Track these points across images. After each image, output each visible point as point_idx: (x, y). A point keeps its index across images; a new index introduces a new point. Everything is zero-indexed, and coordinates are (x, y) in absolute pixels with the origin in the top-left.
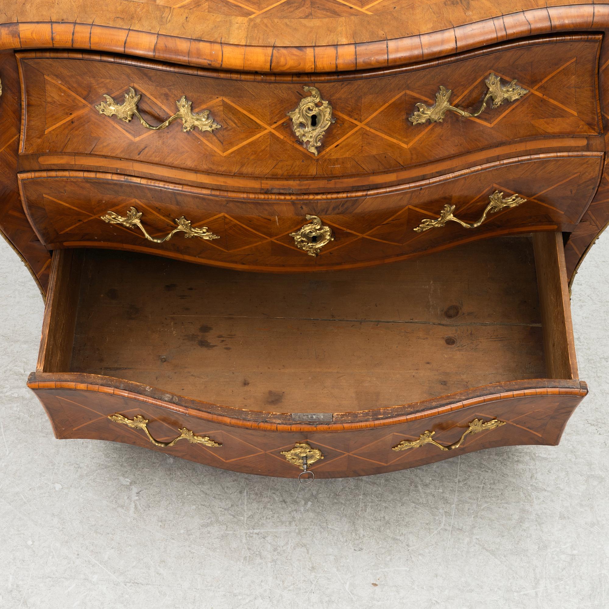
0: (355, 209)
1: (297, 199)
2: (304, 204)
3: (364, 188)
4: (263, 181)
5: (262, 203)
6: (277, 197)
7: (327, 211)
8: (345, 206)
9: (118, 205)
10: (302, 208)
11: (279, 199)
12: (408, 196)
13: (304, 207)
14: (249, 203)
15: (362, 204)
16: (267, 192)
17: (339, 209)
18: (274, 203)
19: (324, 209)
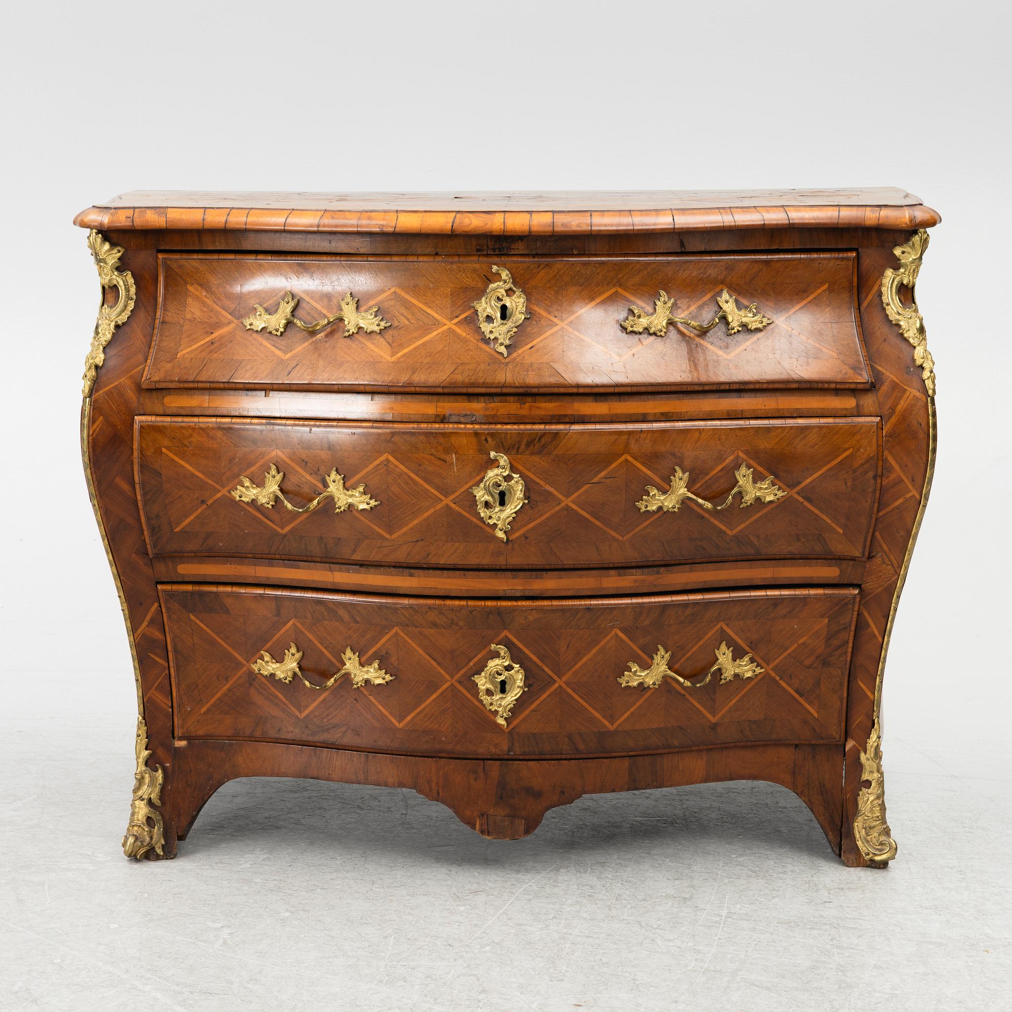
0: (555, 448)
1: (481, 429)
2: (488, 434)
3: (567, 420)
4: (439, 404)
5: (436, 433)
6: (456, 426)
7: (518, 448)
8: (543, 441)
9: (254, 464)
10: (486, 440)
11: (458, 427)
12: (625, 437)
13: (489, 440)
14: (419, 433)
15: (564, 441)
16: (443, 420)
17: (534, 446)
18: (451, 432)
19: (515, 445)
